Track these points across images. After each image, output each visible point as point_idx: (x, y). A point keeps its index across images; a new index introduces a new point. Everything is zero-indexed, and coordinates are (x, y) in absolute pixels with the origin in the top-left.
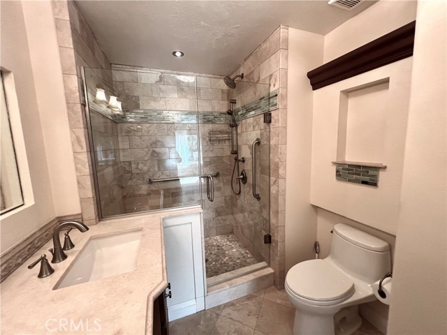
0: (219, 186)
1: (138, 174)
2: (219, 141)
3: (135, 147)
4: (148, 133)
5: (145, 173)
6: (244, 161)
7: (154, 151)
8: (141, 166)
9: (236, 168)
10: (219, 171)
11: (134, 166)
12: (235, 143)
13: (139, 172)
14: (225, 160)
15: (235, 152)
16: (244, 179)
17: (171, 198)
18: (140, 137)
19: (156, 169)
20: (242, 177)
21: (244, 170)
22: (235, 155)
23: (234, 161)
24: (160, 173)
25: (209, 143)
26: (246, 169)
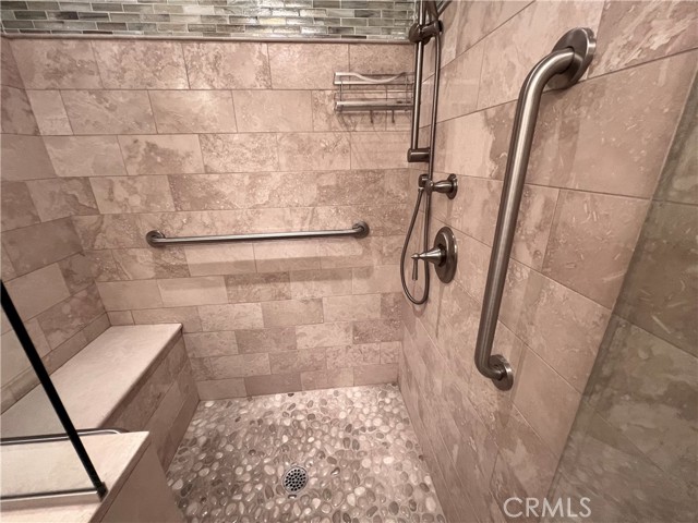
0: (366, 264)
1: (116, 217)
2: (372, 111)
3: (89, 129)
4: (120, 78)
5: (138, 216)
6: (451, 192)
7: (152, 147)
8: (120, 193)
9: (422, 215)
10: (367, 219)
11: (99, 191)
12: (425, 121)
13: (117, 211)
14: (391, 184)
15: (423, 156)
16: (446, 265)
17: (224, 289)
18: (100, 93)
19: (169, 203)
20: (437, 253)
21: (447, 230)
22: (422, 167)
23: (416, 187)
24: (182, 217)
25: (335, 121)
26: (456, 225)
